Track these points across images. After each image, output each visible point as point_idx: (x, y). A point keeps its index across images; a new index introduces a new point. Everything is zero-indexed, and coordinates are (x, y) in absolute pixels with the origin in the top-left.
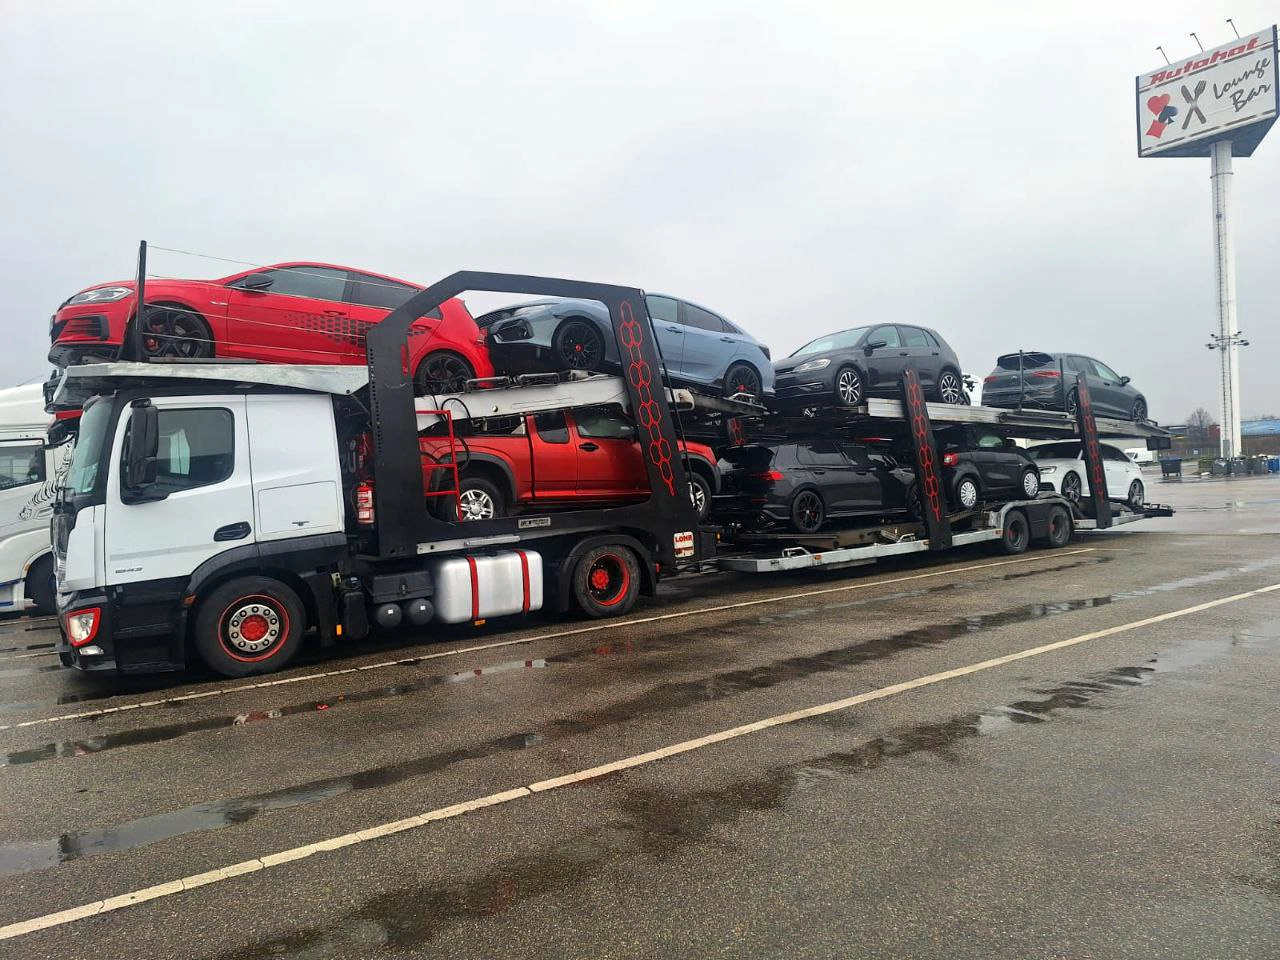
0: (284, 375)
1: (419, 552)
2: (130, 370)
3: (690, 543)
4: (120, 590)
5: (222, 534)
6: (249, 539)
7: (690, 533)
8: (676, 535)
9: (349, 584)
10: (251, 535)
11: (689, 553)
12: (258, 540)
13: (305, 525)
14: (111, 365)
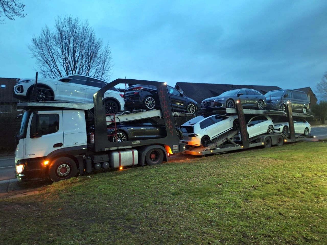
0: (72, 105)
1: (106, 150)
2: (33, 104)
3: (177, 148)
4: (29, 160)
5: (55, 146)
6: (62, 147)
7: (177, 145)
8: (173, 146)
9: (88, 158)
10: (63, 146)
11: (176, 150)
12: (65, 147)
13: (77, 144)
14: (28, 103)
